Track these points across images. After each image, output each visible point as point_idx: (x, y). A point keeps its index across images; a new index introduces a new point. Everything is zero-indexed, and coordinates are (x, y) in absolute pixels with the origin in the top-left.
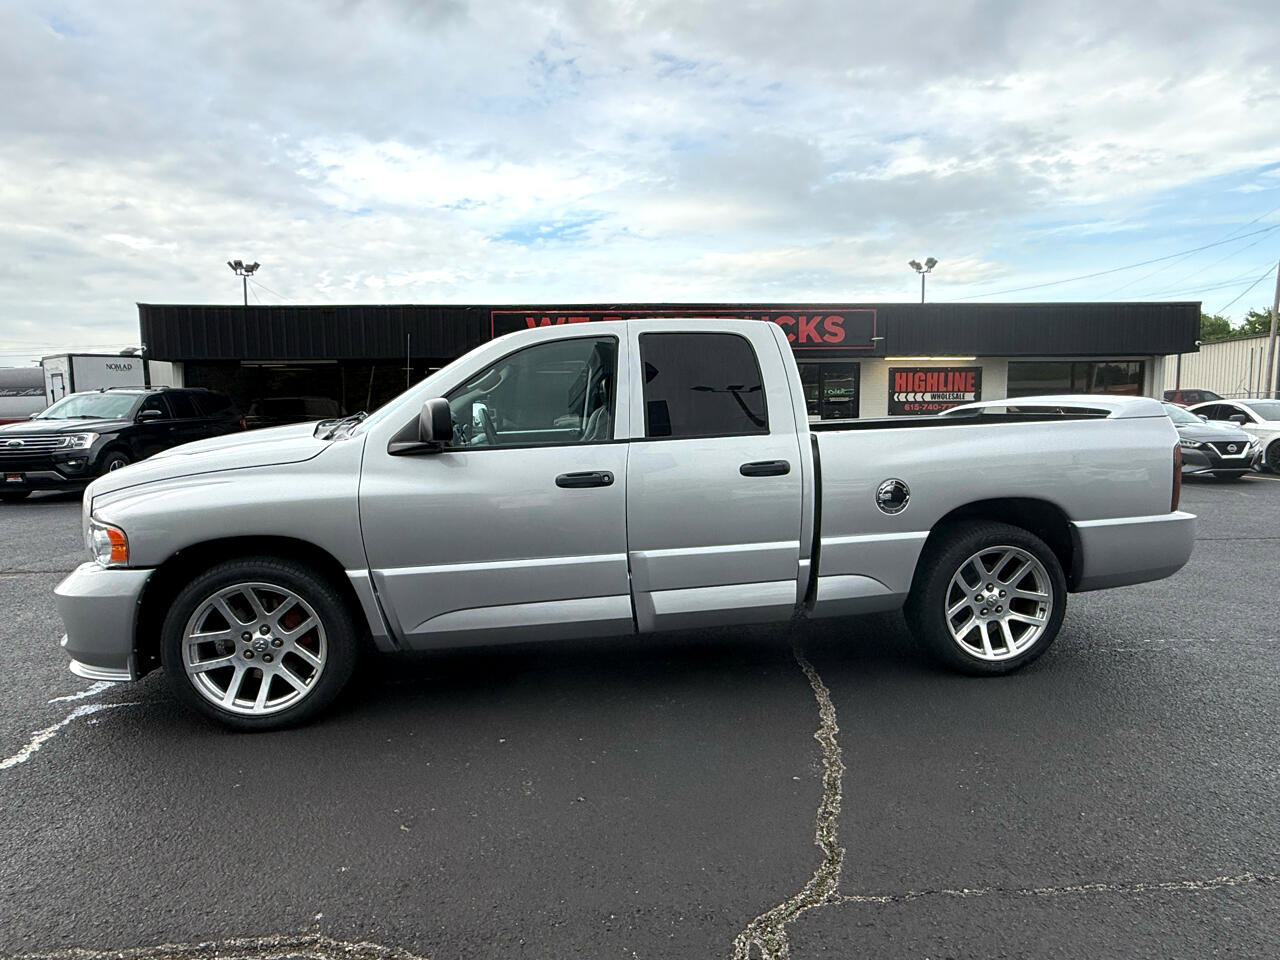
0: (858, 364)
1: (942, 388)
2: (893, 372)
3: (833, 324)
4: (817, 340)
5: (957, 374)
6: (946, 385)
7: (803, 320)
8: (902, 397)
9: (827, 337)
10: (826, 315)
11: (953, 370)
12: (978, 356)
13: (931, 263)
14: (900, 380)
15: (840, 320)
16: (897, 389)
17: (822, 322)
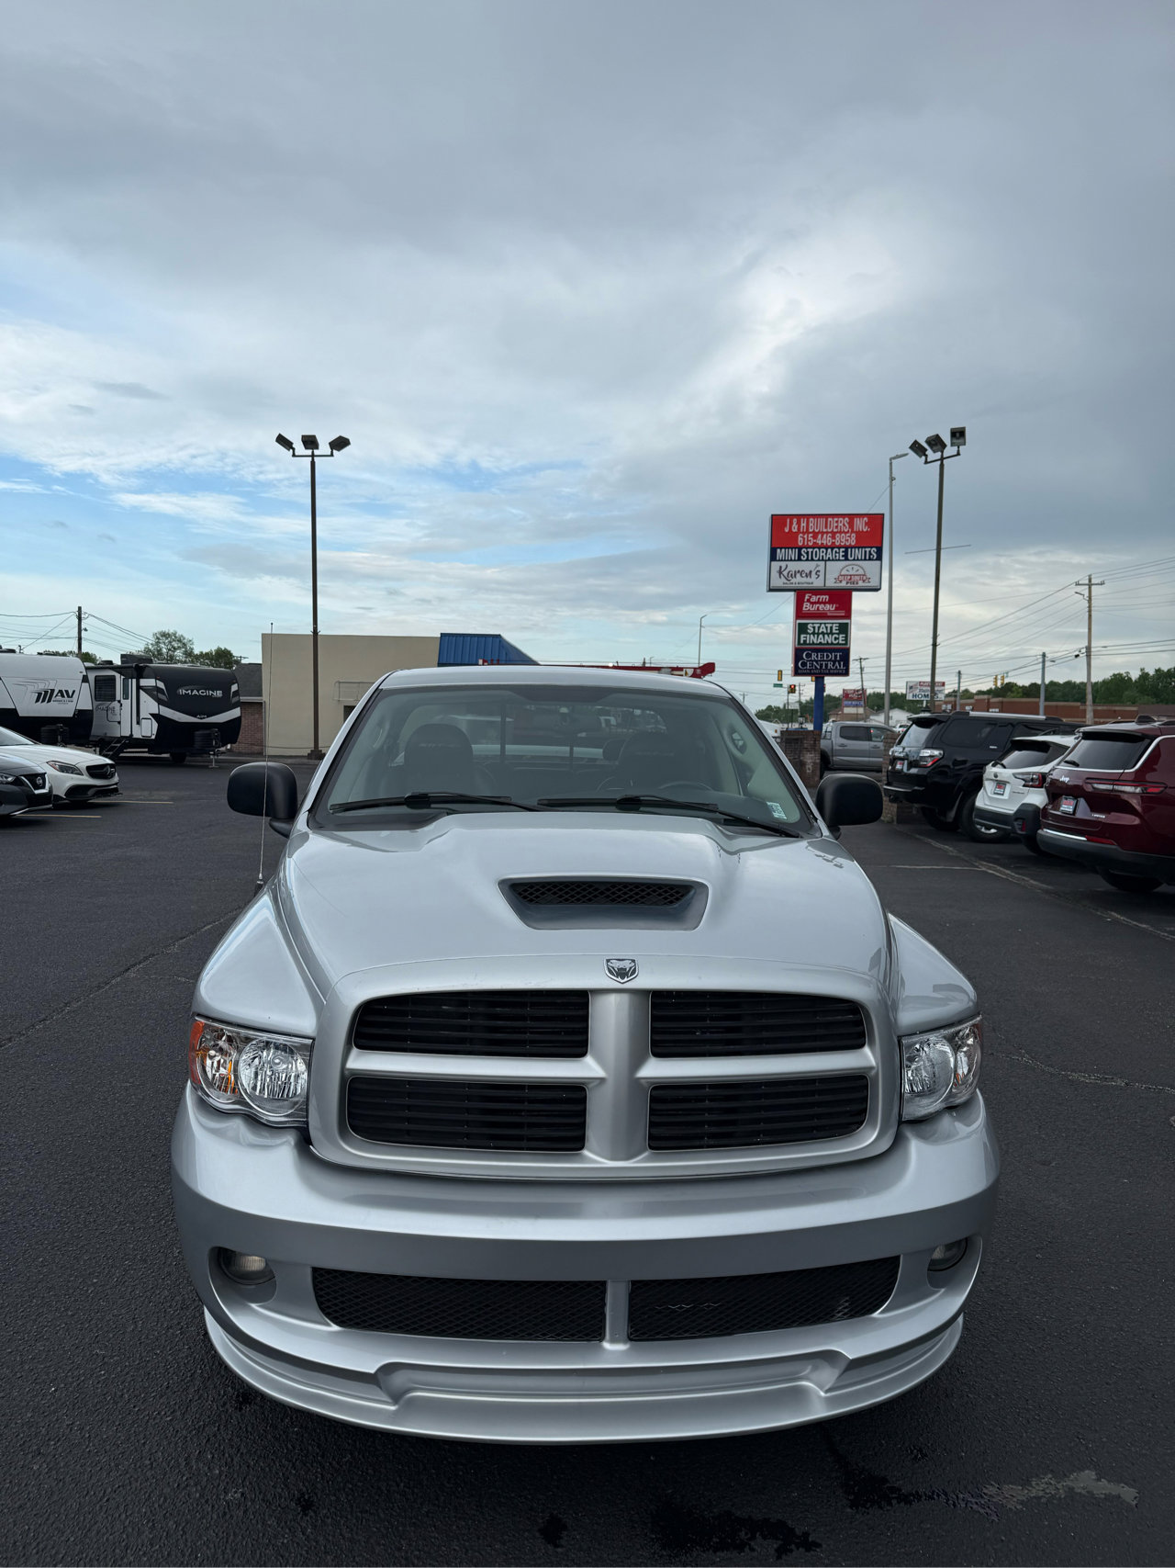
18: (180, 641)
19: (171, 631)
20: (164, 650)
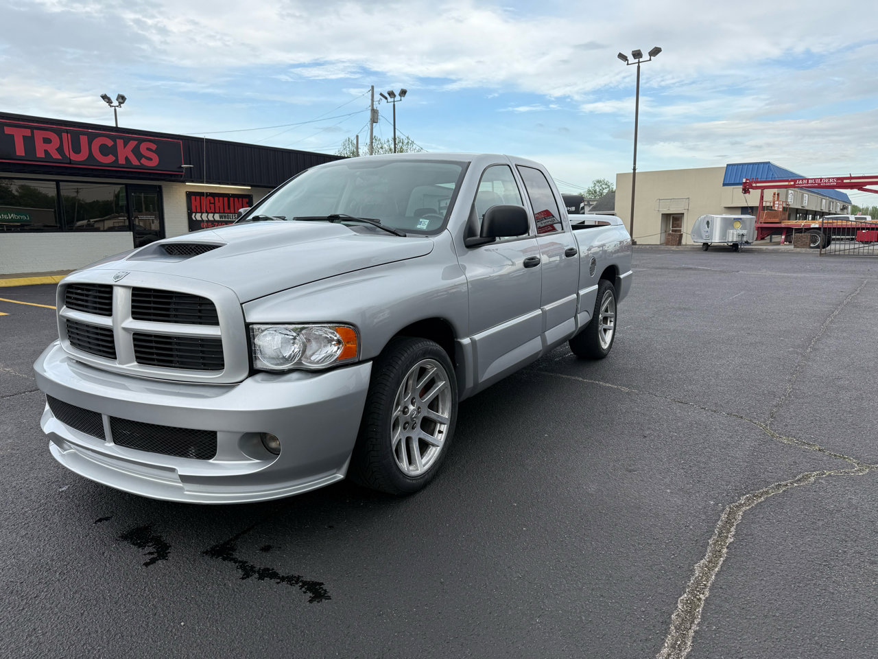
0: (160, 187)
1: (227, 210)
2: (190, 195)
3: (148, 149)
4: (135, 162)
5: (236, 199)
6: (229, 208)
7: (120, 143)
8: (198, 217)
9: (144, 161)
10: (141, 141)
11: (234, 196)
12: (251, 186)
13: (122, 99)
14: (194, 204)
15: (154, 147)
16: (194, 210)
17: (137, 147)
18: (606, 184)
19: (602, 179)
20: (598, 190)
